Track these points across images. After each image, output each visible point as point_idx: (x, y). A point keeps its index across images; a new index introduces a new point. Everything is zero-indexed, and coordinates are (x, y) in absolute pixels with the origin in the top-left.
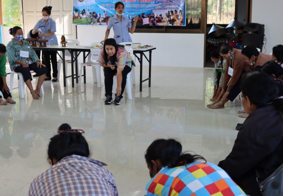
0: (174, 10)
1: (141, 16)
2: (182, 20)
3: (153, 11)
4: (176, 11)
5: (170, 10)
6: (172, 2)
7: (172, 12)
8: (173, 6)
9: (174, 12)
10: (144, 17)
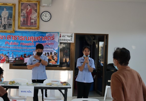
0: (49, 53)
1: (23, 56)
2: (57, 60)
3: (33, 52)
4: (51, 53)
5: (47, 52)
6: (48, 46)
7: (48, 53)
8: (49, 49)
9: (50, 54)
10: (25, 57)
